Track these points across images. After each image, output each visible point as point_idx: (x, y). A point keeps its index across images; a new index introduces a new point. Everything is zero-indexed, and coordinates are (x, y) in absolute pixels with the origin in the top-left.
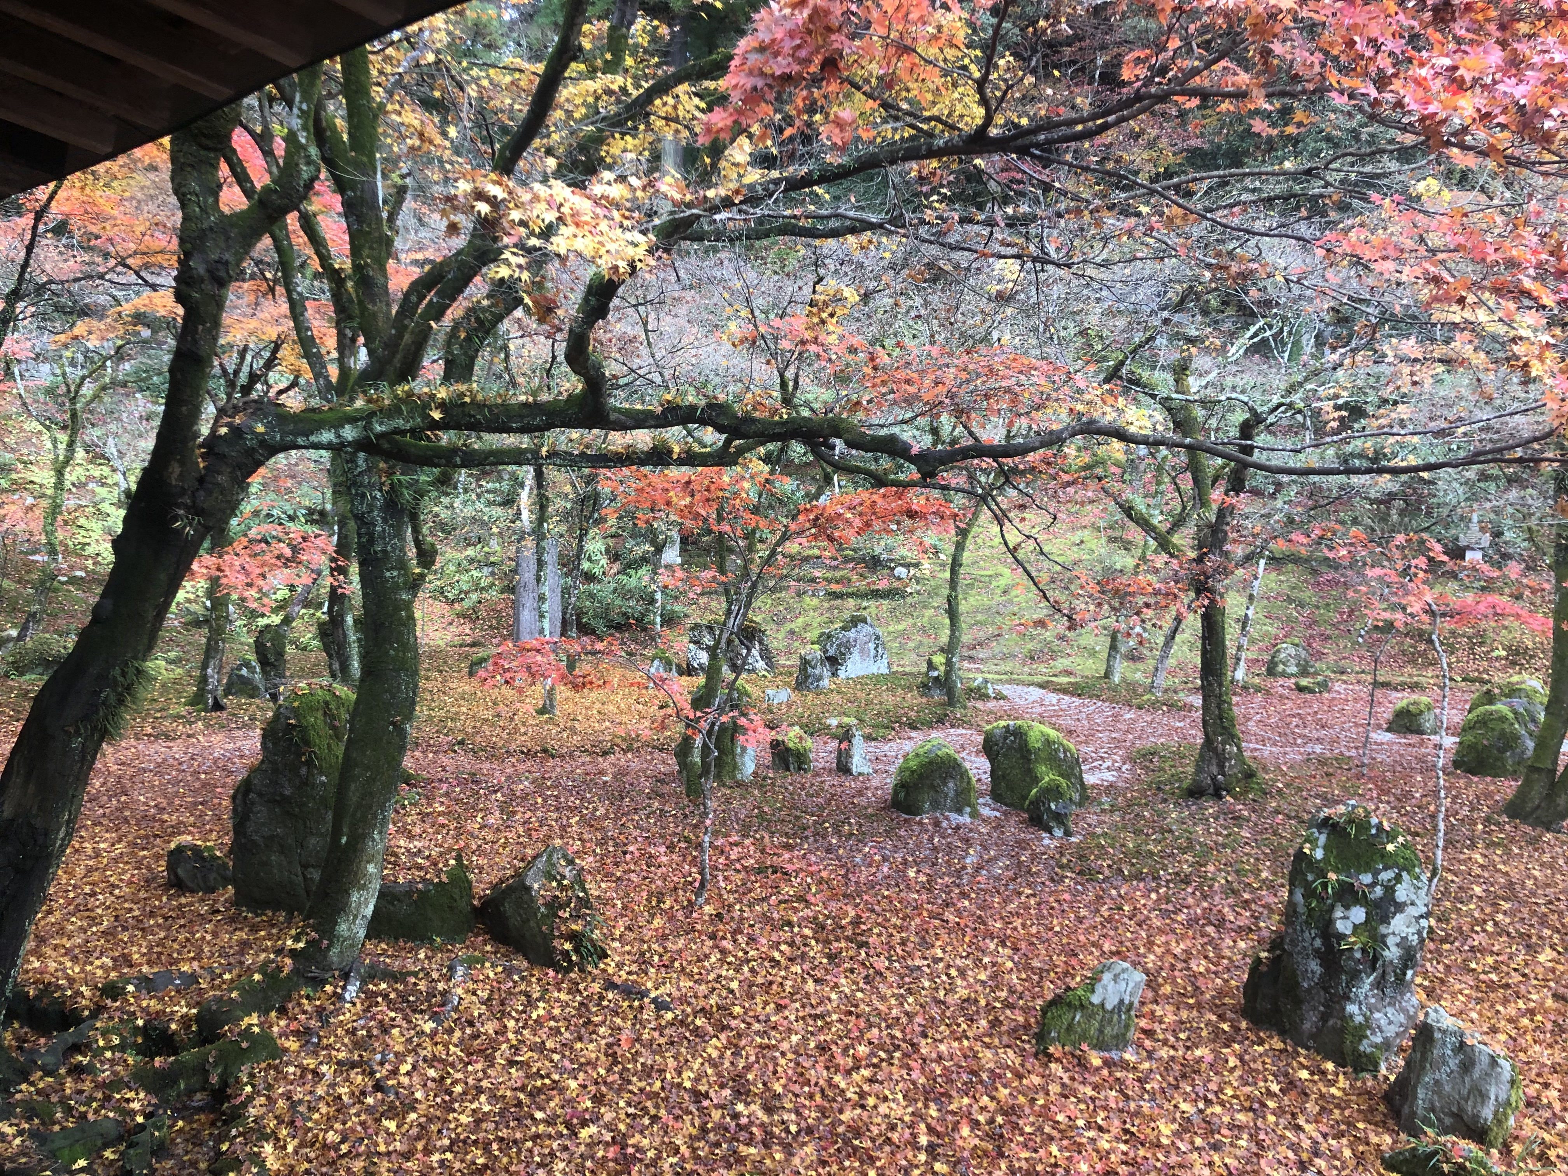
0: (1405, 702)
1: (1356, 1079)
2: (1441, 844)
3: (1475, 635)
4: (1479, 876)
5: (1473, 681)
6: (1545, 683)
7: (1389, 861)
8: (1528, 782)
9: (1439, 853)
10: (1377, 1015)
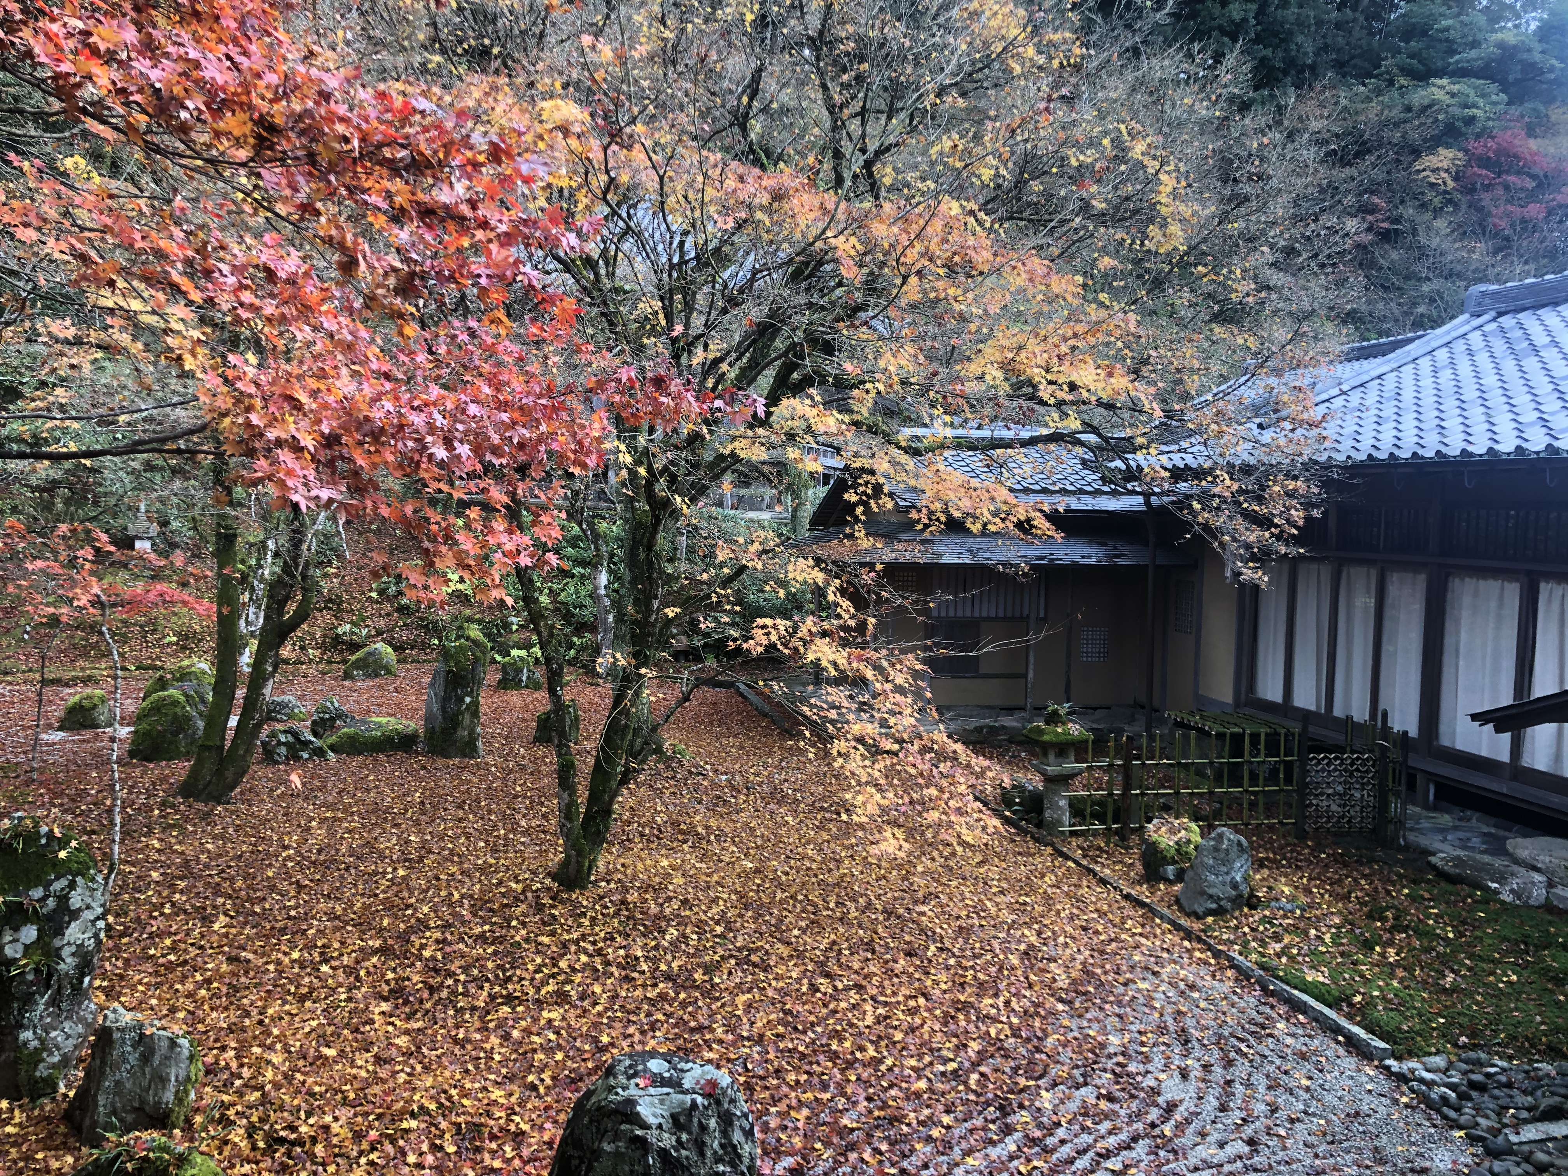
0: (78, 697)
1: (34, 1108)
2: (117, 839)
3: (147, 623)
4: (156, 861)
5: (146, 668)
6: (213, 664)
7: (60, 869)
8: (199, 762)
9: (116, 848)
10: (53, 1034)
